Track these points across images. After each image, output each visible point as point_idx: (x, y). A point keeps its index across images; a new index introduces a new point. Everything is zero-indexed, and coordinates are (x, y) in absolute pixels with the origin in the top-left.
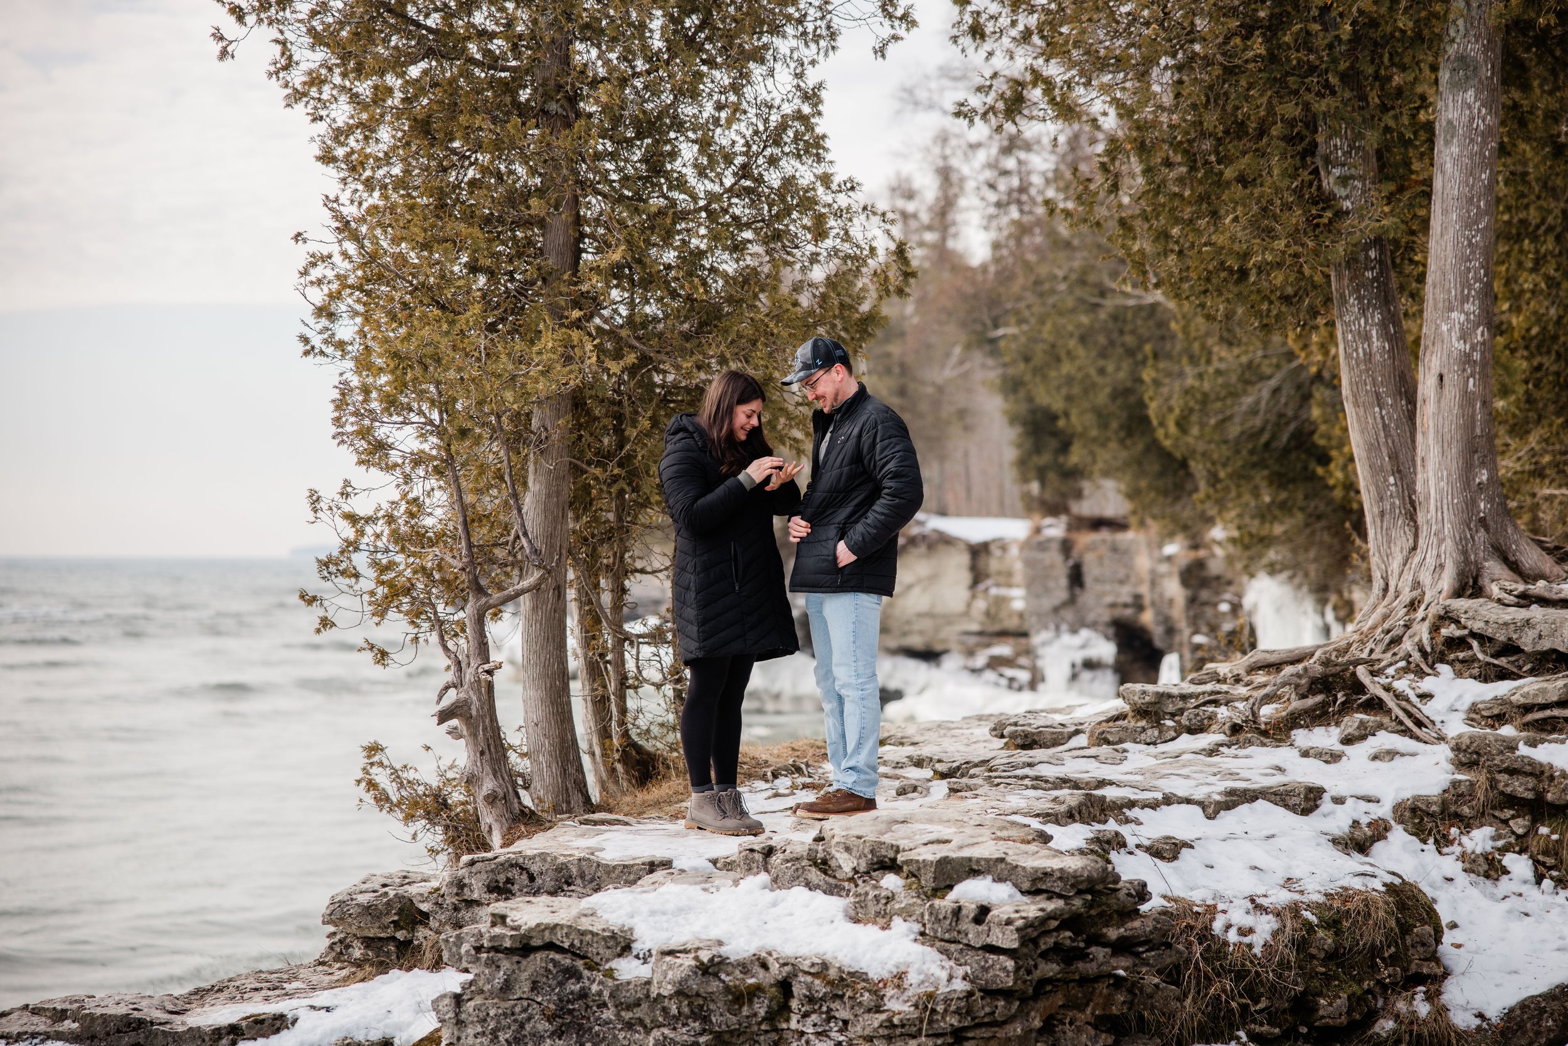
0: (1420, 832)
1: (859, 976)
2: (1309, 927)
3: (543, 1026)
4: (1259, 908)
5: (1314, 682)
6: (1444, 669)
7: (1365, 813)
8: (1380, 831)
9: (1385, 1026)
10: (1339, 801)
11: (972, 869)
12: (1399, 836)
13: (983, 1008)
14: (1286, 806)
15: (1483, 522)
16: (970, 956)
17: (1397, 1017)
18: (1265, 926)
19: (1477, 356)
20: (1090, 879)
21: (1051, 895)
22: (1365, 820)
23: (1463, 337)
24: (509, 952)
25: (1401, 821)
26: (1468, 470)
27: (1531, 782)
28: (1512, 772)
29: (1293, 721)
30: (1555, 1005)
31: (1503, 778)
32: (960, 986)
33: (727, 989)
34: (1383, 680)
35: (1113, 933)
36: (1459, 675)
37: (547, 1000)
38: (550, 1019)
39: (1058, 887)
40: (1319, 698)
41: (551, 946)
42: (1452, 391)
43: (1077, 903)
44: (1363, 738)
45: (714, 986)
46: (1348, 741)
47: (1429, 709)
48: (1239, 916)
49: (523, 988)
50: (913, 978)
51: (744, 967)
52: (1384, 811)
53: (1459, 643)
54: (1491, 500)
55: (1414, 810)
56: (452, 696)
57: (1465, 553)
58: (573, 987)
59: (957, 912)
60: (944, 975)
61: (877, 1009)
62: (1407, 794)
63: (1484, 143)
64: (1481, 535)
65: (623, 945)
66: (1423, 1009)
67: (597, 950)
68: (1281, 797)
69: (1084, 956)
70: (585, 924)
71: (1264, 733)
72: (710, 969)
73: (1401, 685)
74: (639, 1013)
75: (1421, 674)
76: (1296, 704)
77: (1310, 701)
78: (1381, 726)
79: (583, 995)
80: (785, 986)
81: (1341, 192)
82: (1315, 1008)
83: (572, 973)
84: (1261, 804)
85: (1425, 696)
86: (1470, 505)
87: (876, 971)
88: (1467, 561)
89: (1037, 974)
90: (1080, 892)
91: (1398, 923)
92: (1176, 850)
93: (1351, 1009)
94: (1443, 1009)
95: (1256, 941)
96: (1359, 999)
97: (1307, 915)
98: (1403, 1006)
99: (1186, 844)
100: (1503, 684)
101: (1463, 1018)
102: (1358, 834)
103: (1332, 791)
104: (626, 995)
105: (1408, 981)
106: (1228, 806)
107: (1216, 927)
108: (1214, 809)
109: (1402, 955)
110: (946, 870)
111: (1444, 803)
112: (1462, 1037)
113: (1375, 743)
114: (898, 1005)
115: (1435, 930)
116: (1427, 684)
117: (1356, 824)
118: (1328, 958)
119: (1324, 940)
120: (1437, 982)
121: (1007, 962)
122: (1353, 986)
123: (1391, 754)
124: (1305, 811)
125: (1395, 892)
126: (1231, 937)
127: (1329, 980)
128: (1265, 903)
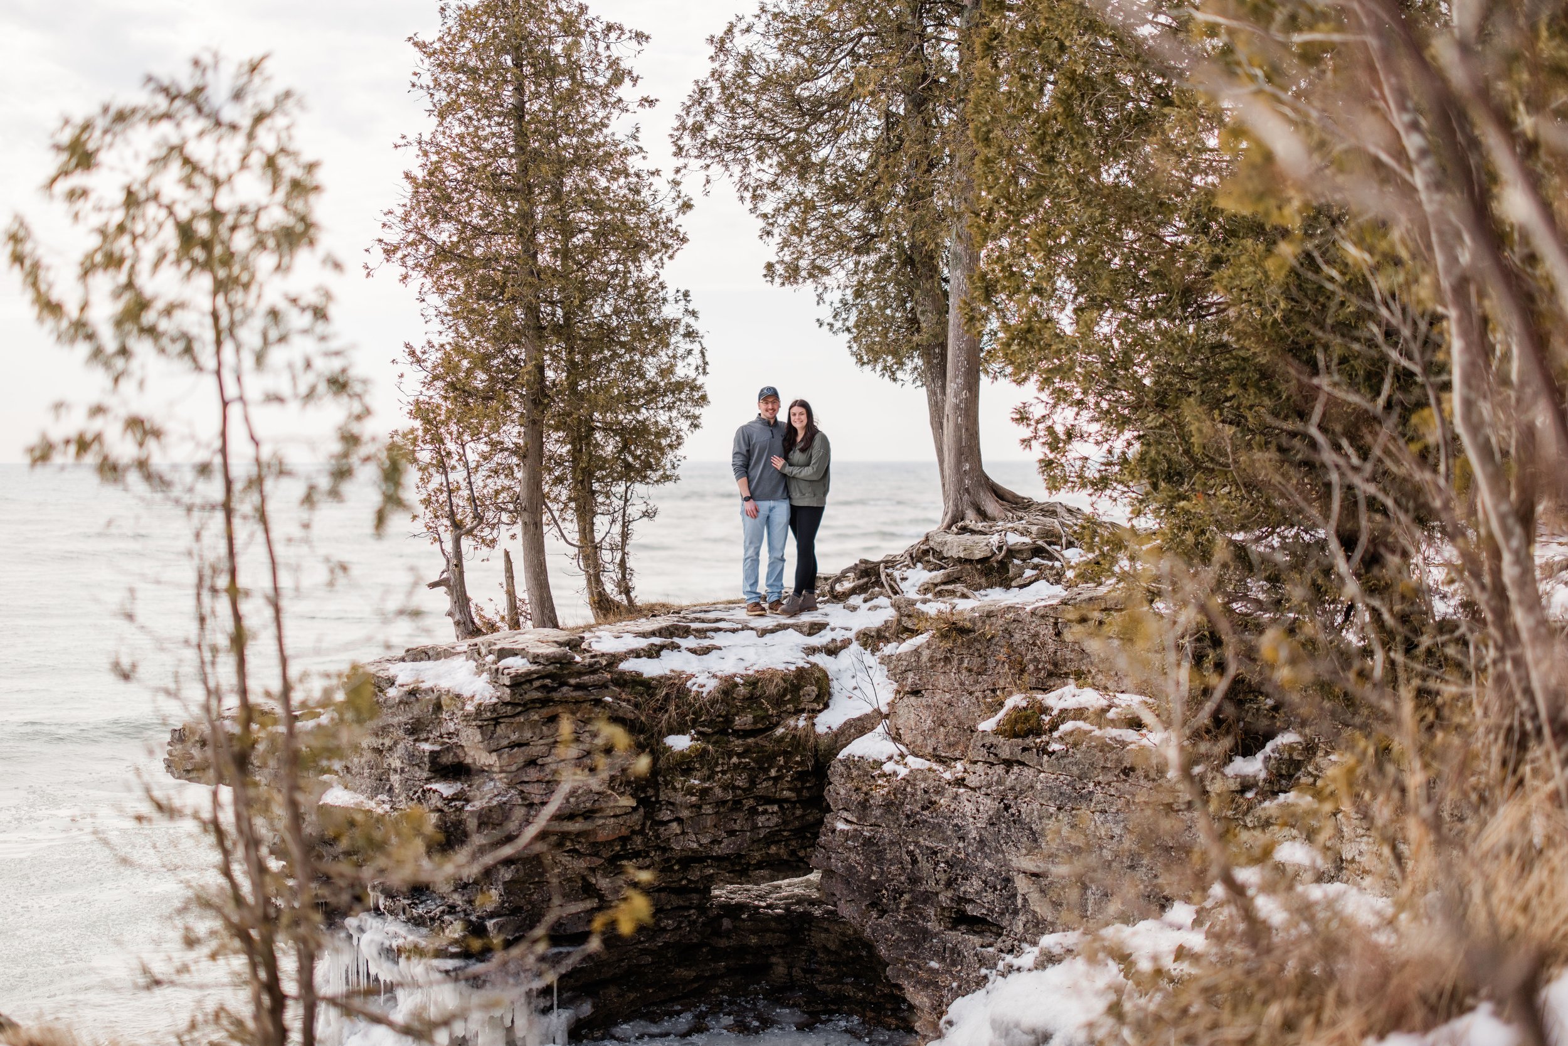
0: (865, 645)
1: (458, 696)
2: (736, 685)
4: (715, 676)
6: (919, 565)
7: (839, 635)
8: (846, 644)
9: (780, 731)
10: (833, 630)
11: (513, 653)
12: (855, 647)
13: (502, 710)
14: (801, 632)
15: (967, 490)
16: (501, 689)
17: (787, 727)
18: (712, 685)
19: (962, 405)
21: (539, 663)
22: (839, 639)
23: (956, 396)
25: (857, 639)
26: (958, 463)
27: (916, 621)
28: (909, 616)
29: (853, 591)
31: (904, 619)
32: (494, 700)
33: (417, 700)
34: (889, 571)
35: (573, 681)
36: (924, 569)
39: (542, 661)
40: (865, 580)
42: (951, 424)
43: (551, 667)
44: (871, 599)
45: (413, 699)
46: (865, 601)
47: (903, 586)
48: (701, 679)
50: (477, 697)
51: (426, 692)
52: (850, 635)
53: (926, 552)
54: (973, 478)
55: (865, 634)
56: (445, 575)
57: (957, 506)
59: (497, 670)
60: (488, 696)
61: (462, 709)
62: (864, 627)
64: (966, 496)
65: (391, 682)
66: (802, 723)
67: (383, 684)
68: (798, 628)
69: (554, 689)
70: (380, 674)
71: (835, 597)
72: (413, 692)
73: (897, 574)
74: (394, 710)
75: (908, 567)
76: (857, 582)
77: (862, 581)
78: (881, 594)
79: (378, 702)
80: (439, 698)
81: (922, 319)
82: (733, 721)
84: (790, 630)
85: (904, 579)
86: (960, 481)
87: (467, 694)
88: (957, 510)
89: (527, 697)
90: (552, 663)
91: (792, 684)
92: (706, 651)
93: (755, 722)
94: (814, 725)
95: (705, 690)
96: (763, 718)
97: (738, 680)
98: (792, 722)
99: (720, 649)
100: (935, 573)
101: (821, 729)
102: (831, 646)
103: (832, 625)
104: (389, 703)
105: (798, 712)
106: (772, 631)
107: (689, 684)
108: (763, 633)
109: (796, 699)
110: (503, 654)
111: (878, 631)
112: (818, 736)
113: (875, 602)
114: (470, 708)
115: (820, 689)
116: (909, 573)
117: (833, 640)
118: (745, 699)
119: (742, 691)
120: (815, 712)
121: (508, 691)
122: (760, 712)
123: (876, 607)
124: (810, 634)
125: (800, 671)
126: (695, 688)
127: (744, 709)
128: (719, 674)
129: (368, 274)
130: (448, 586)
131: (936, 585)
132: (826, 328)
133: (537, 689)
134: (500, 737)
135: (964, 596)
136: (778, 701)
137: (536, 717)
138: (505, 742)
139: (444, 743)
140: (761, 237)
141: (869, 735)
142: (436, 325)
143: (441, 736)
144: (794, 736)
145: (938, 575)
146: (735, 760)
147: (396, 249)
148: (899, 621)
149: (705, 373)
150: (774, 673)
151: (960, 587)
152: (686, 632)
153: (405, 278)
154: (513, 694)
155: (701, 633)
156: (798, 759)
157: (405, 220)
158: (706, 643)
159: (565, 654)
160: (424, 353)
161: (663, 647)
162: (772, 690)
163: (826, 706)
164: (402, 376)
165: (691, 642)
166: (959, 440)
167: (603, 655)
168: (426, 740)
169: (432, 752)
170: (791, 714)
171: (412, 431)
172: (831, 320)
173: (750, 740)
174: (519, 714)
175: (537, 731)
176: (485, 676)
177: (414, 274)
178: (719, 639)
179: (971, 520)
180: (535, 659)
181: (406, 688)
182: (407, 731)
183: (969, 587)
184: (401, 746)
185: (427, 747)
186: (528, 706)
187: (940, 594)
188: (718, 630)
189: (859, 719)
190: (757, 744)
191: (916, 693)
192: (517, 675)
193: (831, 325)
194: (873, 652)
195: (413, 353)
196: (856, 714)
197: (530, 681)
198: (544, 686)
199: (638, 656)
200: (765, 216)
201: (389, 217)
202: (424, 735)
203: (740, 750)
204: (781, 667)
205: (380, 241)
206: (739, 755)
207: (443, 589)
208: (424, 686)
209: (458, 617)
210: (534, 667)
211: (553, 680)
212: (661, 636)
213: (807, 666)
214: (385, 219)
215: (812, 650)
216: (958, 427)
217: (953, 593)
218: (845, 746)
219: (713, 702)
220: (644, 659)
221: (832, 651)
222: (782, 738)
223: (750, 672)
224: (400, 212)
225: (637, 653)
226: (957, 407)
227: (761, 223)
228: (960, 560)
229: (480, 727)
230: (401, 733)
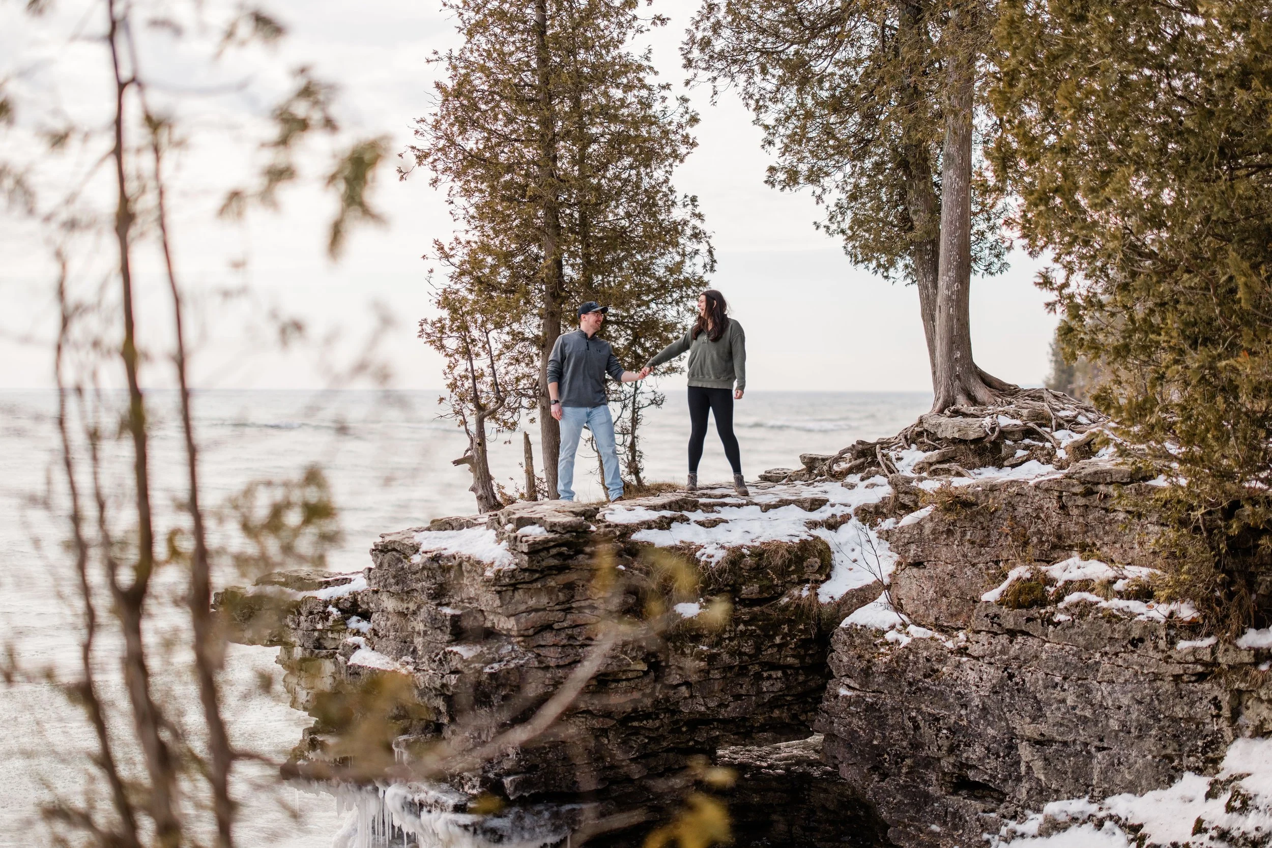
0: (863, 521)
1: (479, 562)
2: (743, 556)
3: (392, 581)
4: (723, 547)
5: (859, 452)
6: (914, 446)
7: (839, 511)
8: (845, 519)
9: (785, 600)
10: (833, 505)
11: (531, 522)
12: (854, 521)
13: (520, 576)
14: (803, 508)
15: (958, 377)
16: (519, 556)
17: (791, 596)
18: (720, 555)
19: (954, 297)
20: (571, 526)
21: (556, 532)
22: (839, 514)
23: (948, 288)
24: (381, 551)
25: (856, 514)
26: (950, 351)
27: (913, 497)
28: (906, 493)
29: (850, 471)
30: (861, 593)
31: (901, 496)
32: (513, 567)
33: (440, 567)
34: (885, 452)
36: (918, 449)
37: (392, 571)
38: (394, 577)
39: (559, 529)
40: (862, 460)
41: (394, 550)
42: (944, 315)
43: (567, 536)
44: (868, 478)
45: (435, 565)
46: (862, 479)
47: (899, 465)
48: (710, 550)
49: (386, 566)
50: (496, 564)
51: (448, 558)
52: (849, 510)
53: (920, 434)
54: (962, 366)
55: (863, 510)
57: (948, 391)
58: (400, 565)
59: (516, 538)
60: (507, 563)
61: (482, 575)
62: (862, 503)
63: (958, 195)
64: (957, 383)
65: (416, 549)
66: (805, 593)
67: (408, 551)
68: (800, 503)
69: (570, 557)
70: (406, 542)
71: (833, 476)
72: (436, 558)
73: (892, 454)
74: (418, 576)
75: (903, 448)
76: (854, 463)
77: (858, 461)
78: (877, 473)
79: (403, 569)
80: (460, 565)
81: (915, 218)
82: (740, 590)
83: (399, 560)
84: (792, 506)
85: (899, 459)
86: (952, 368)
87: (486, 560)
88: (949, 395)
89: (544, 564)
90: (568, 532)
91: (796, 556)
92: (714, 524)
93: (761, 592)
94: (817, 594)
95: (714, 561)
96: (768, 588)
97: (745, 551)
98: (796, 592)
99: (726, 522)
100: (929, 453)
101: (823, 599)
102: (832, 521)
103: (832, 501)
104: (414, 569)
105: (802, 582)
106: (775, 507)
107: (698, 554)
108: (766, 508)
109: (800, 570)
110: (522, 522)
111: (877, 507)
112: (821, 606)
113: (871, 480)
114: (489, 574)
115: (822, 561)
116: (903, 453)
117: (833, 516)
118: (751, 569)
119: (749, 561)
120: (818, 583)
121: (526, 558)
122: (765, 582)
123: (873, 485)
124: (811, 510)
125: (804, 543)
126: (704, 558)
127: (750, 579)
128: (727, 545)
129: (402, 178)
130: (472, 464)
131: (931, 464)
132: (822, 230)
133: (554, 556)
134: (518, 602)
135: (959, 474)
136: (783, 572)
137: (553, 584)
138: (523, 607)
139: (464, 608)
140: (763, 147)
141: (871, 605)
142: (463, 225)
143: (462, 601)
144: (798, 605)
145: (934, 455)
146: (741, 627)
147: (427, 155)
148: (896, 498)
149: (712, 269)
150: (779, 545)
151: (955, 466)
152: (695, 506)
153: (435, 182)
154: (531, 561)
155: (709, 508)
156: (802, 627)
157: (436, 127)
158: (713, 516)
159: (581, 523)
160: (452, 249)
161: (672, 520)
162: (778, 561)
163: (828, 577)
164: (431, 271)
165: (699, 515)
166: (951, 330)
167: (617, 526)
168: (448, 605)
169: (453, 616)
170: (794, 584)
171: (440, 321)
172: (827, 223)
173: (755, 609)
174: (536, 580)
175: (554, 597)
176: (504, 543)
177: (444, 178)
178: (725, 513)
179: (962, 403)
180: (552, 528)
181: (429, 555)
182: (429, 595)
183: (964, 466)
184: (424, 610)
185: (448, 611)
186: (546, 573)
187: (935, 473)
188: (724, 505)
189: (861, 589)
190: (762, 612)
191: (918, 564)
192: (535, 543)
193: (828, 228)
194: (871, 527)
195: (441, 248)
196: (858, 585)
197: (547, 549)
198: (560, 555)
199: (650, 527)
200: (767, 127)
201: (422, 125)
202: (446, 600)
203: (746, 618)
204: (785, 539)
205: (413, 148)
206: (746, 623)
207: (467, 466)
208: (445, 553)
209: (480, 492)
210: (551, 536)
211: (570, 549)
212: (671, 509)
213: (810, 539)
214: (417, 126)
215: (814, 525)
216: (950, 318)
217: (948, 471)
218: (847, 615)
219: (722, 572)
220: (655, 530)
221: (833, 525)
222: (787, 606)
223: (757, 544)
224: (431, 120)
225: (649, 525)
226: (949, 299)
227: (763, 134)
228: (954, 441)
229: (499, 592)
230: (424, 597)
